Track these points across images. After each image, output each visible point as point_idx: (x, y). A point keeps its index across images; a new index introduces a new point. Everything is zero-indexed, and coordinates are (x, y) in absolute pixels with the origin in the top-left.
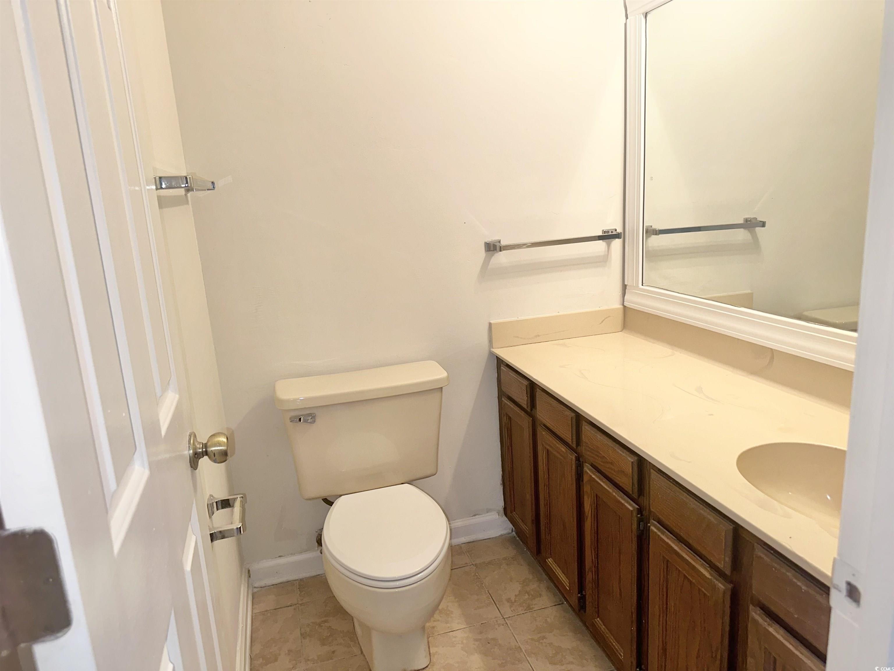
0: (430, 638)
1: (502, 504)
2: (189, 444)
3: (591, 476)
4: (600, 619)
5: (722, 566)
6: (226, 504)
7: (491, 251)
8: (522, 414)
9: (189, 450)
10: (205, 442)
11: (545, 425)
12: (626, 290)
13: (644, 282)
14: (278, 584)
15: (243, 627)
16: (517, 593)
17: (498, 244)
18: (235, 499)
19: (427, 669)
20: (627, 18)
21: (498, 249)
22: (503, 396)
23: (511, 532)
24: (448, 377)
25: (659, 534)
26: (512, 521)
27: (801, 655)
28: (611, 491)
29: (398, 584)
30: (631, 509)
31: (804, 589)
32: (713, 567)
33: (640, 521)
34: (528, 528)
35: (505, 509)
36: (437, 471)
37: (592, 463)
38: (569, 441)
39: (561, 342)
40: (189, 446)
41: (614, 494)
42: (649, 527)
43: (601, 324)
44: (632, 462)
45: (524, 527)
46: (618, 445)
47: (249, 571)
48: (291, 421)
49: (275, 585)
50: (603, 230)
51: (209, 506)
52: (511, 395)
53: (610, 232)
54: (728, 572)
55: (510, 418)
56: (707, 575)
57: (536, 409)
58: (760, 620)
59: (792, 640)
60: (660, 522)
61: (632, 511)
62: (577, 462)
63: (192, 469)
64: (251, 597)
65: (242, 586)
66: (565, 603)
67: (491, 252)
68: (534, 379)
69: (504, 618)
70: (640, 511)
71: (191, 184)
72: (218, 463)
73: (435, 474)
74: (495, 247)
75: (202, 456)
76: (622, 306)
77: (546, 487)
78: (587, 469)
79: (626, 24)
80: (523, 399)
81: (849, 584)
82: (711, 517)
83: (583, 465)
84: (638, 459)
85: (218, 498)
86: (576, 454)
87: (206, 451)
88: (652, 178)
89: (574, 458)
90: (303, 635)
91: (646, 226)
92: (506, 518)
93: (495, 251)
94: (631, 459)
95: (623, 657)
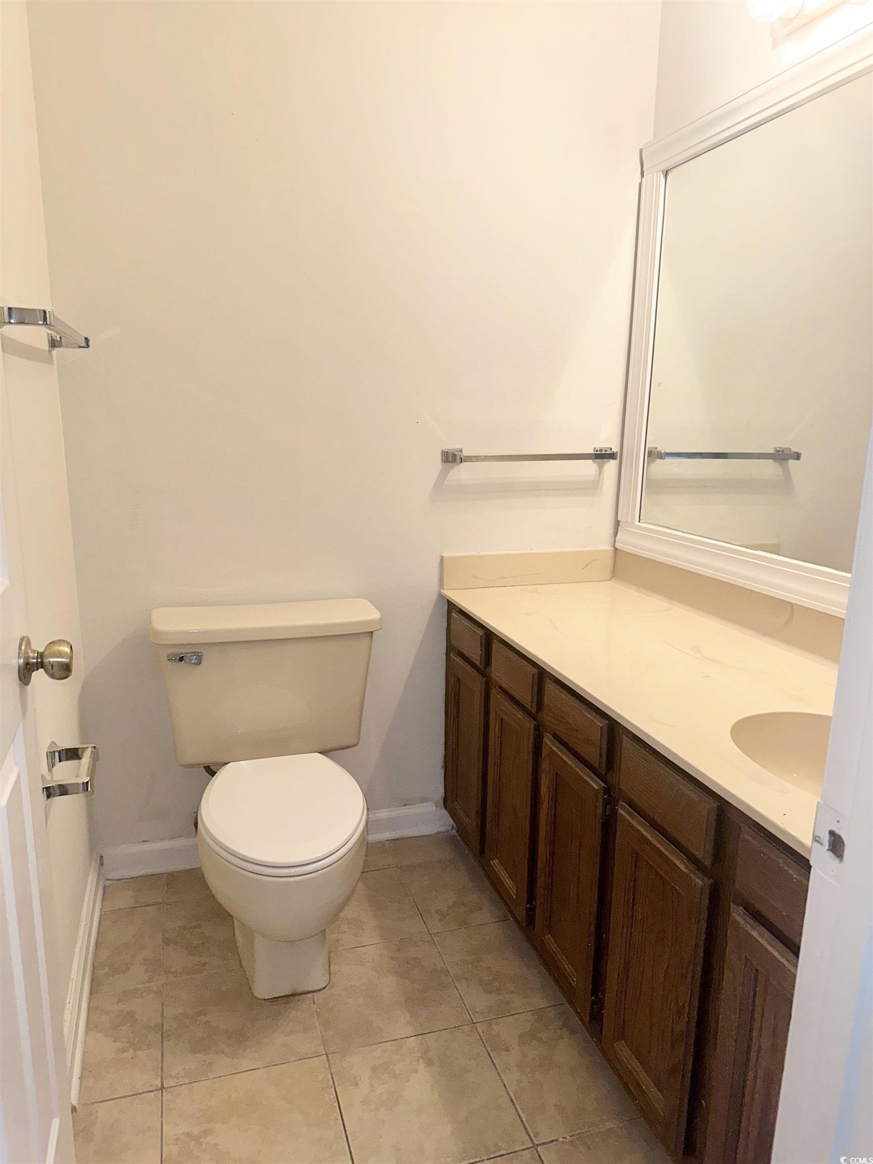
0: (333, 953)
1: (440, 792)
2: (19, 649)
3: (551, 748)
4: (551, 936)
5: (701, 856)
6: (72, 754)
7: (450, 462)
8: (475, 673)
9: (19, 657)
10: (41, 650)
11: (500, 687)
12: (619, 528)
13: (641, 518)
14: (139, 877)
15: (86, 925)
16: (451, 904)
17: (458, 453)
18: (84, 749)
19: (324, 990)
20: (642, 176)
21: (458, 460)
22: (452, 651)
23: (450, 830)
24: (381, 619)
25: (628, 818)
26: (453, 815)
27: (788, 963)
28: (573, 765)
29: (292, 871)
30: (596, 787)
31: (795, 878)
32: (692, 859)
33: (606, 803)
34: (471, 823)
35: (445, 800)
36: (359, 740)
37: (555, 733)
38: (528, 704)
39: (530, 587)
40: (19, 653)
41: (578, 770)
42: (617, 810)
43: (583, 568)
44: (601, 727)
45: (466, 820)
46: (585, 707)
47: (102, 857)
48: (168, 660)
49: (135, 879)
50: (595, 448)
51: (50, 755)
52: (461, 650)
53: (604, 450)
54: (708, 863)
55: (459, 680)
56: (682, 867)
57: (491, 666)
58: (742, 922)
59: (779, 945)
60: (632, 805)
61: (597, 790)
62: (536, 731)
63: (21, 683)
64: (102, 891)
65: (91, 874)
66: (511, 919)
67: (448, 463)
68: (491, 626)
69: (431, 934)
70: (607, 791)
71: (50, 321)
72: (58, 679)
73: (356, 745)
74: (454, 456)
75: (36, 668)
76: (612, 548)
77: (496, 766)
78: (548, 740)
79: (640, 184)
80: (476, 655)
81: (832, 833)
82: (693, 794)
83: (543, 734)
84: (608, 724)
85: (61, 747)
86: (536, 722)
87: (42, 663)
88: (660, 384)
89: (532, 727)
90: (167, 942)
91: (649, 448)
92: (445, 811)
93: (455, 463)
94: (600, 723)
95: (575, 983)
